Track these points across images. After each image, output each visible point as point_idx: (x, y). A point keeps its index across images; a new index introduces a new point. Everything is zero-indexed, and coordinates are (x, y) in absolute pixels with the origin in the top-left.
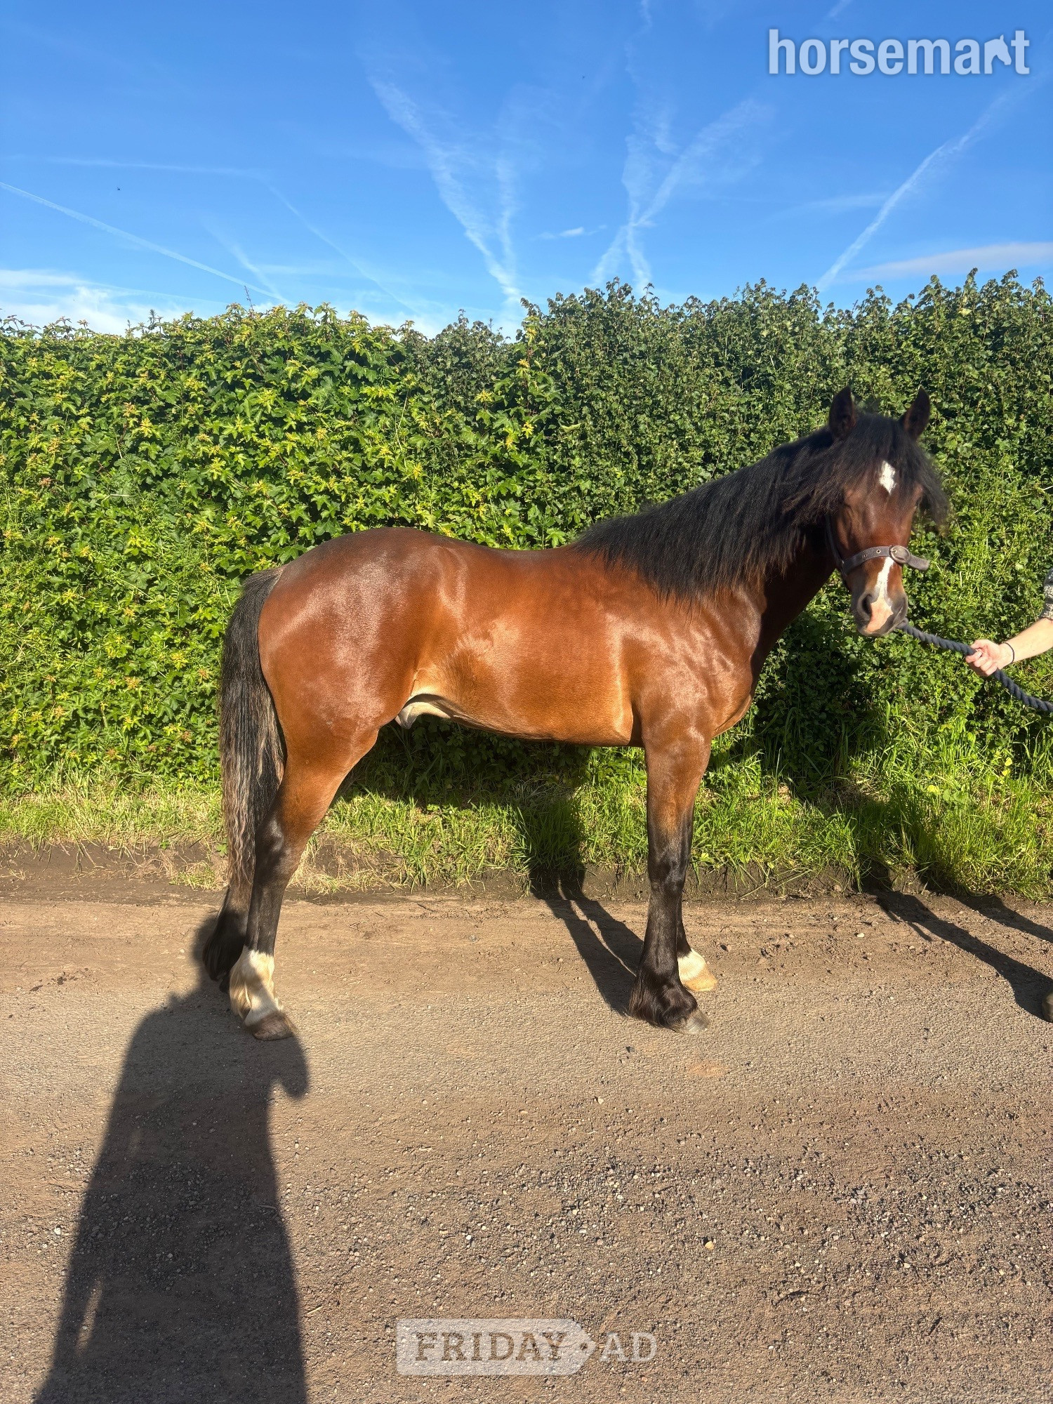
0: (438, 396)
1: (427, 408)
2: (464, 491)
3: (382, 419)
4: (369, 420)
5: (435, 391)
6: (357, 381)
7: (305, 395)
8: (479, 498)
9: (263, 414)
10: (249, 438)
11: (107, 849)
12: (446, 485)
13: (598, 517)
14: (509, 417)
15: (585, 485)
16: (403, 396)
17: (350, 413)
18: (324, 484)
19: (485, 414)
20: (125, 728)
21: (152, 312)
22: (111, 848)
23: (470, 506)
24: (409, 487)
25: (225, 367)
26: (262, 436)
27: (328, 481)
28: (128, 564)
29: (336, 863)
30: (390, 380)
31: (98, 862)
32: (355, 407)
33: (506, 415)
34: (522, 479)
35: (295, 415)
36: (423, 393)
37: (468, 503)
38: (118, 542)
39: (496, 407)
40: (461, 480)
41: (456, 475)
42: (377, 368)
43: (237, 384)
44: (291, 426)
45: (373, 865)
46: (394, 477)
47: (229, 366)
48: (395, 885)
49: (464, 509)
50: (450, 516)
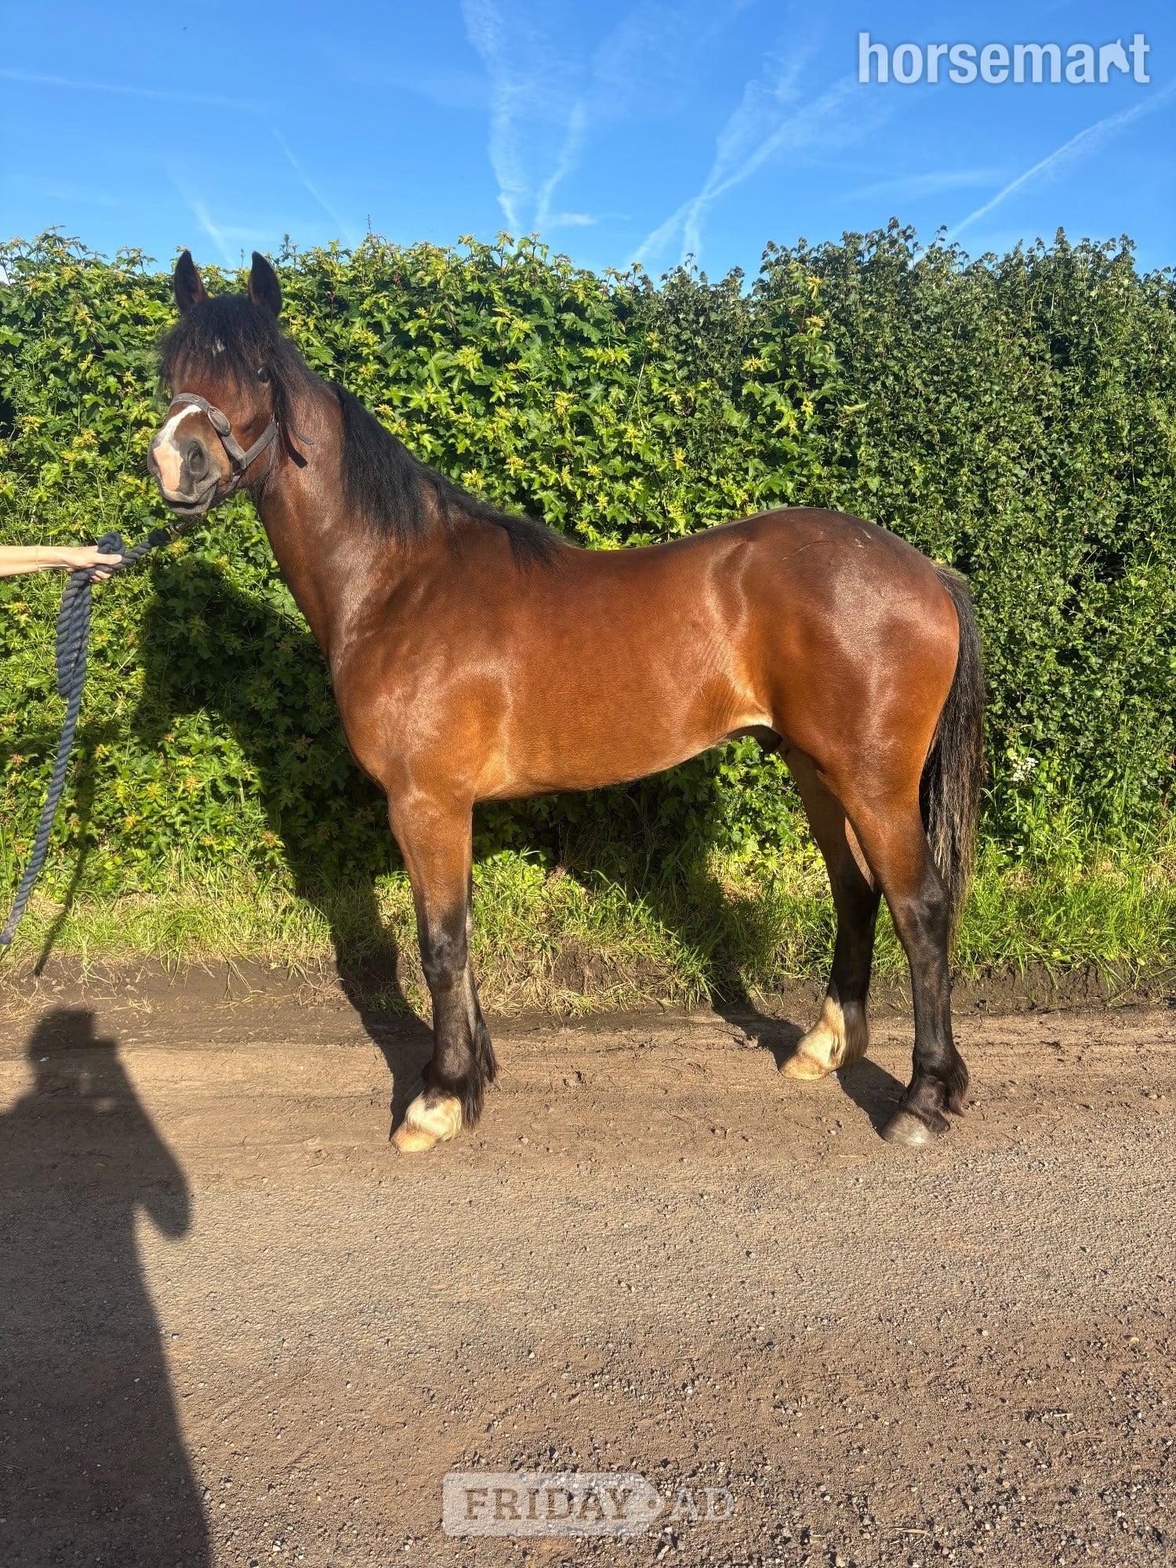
0: (682, 364)
1: (669, 377)
2: (725, 488)
3: (615, 391)
4: (596, 391)
5: (679, 357)
6: (576, 339)
7: (515, 356)
8: (746, 497)
9: (463, 381)
10: (444, 412)
11: (268, 967)
12: (700, 479)
13: (893, 523)
14: (781, 392)
15: (874, 483)
16: (637, 363)
17: (569, 382)
18: (553, 477)
19: (751, 387)
20: (282, 804)
21: (287, 238)
22: (274, 966)
23: (733, 507)
24: (655, 481)
25: (401, 315)
26: (459, 410)
27: (560, 471)
28: (271, 583)
29: (582, 974)
30: (619, 340)
31: (254, 985)
32: (574, 375)
33: (776, 390)
34: (792, 473)
35: (503, 384)
36: (663, 358)
37: (731, 503)
38: (257, 552)
39: (764, 378)
40: (721, 473)
41: (715, 467)
42: (598, 324)
43: (423, 339)
44: (499, 398)
45: (629, 976)
46: (638, 468)
47: (406, 314)
48: (665, 1001)
49: (725, 511)
50: (704, 520)
